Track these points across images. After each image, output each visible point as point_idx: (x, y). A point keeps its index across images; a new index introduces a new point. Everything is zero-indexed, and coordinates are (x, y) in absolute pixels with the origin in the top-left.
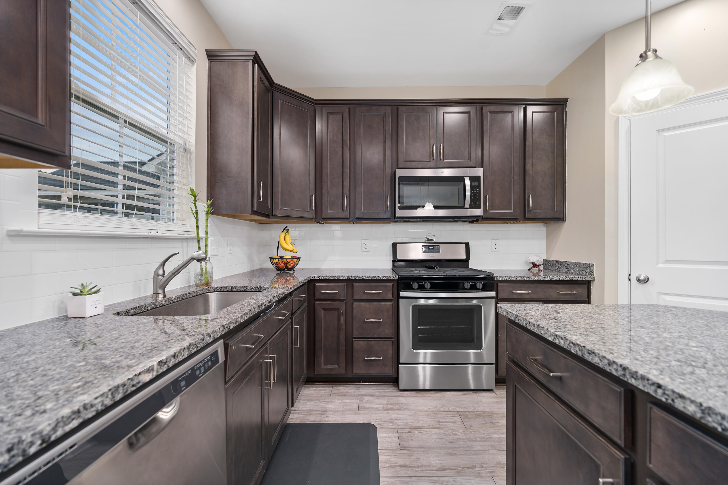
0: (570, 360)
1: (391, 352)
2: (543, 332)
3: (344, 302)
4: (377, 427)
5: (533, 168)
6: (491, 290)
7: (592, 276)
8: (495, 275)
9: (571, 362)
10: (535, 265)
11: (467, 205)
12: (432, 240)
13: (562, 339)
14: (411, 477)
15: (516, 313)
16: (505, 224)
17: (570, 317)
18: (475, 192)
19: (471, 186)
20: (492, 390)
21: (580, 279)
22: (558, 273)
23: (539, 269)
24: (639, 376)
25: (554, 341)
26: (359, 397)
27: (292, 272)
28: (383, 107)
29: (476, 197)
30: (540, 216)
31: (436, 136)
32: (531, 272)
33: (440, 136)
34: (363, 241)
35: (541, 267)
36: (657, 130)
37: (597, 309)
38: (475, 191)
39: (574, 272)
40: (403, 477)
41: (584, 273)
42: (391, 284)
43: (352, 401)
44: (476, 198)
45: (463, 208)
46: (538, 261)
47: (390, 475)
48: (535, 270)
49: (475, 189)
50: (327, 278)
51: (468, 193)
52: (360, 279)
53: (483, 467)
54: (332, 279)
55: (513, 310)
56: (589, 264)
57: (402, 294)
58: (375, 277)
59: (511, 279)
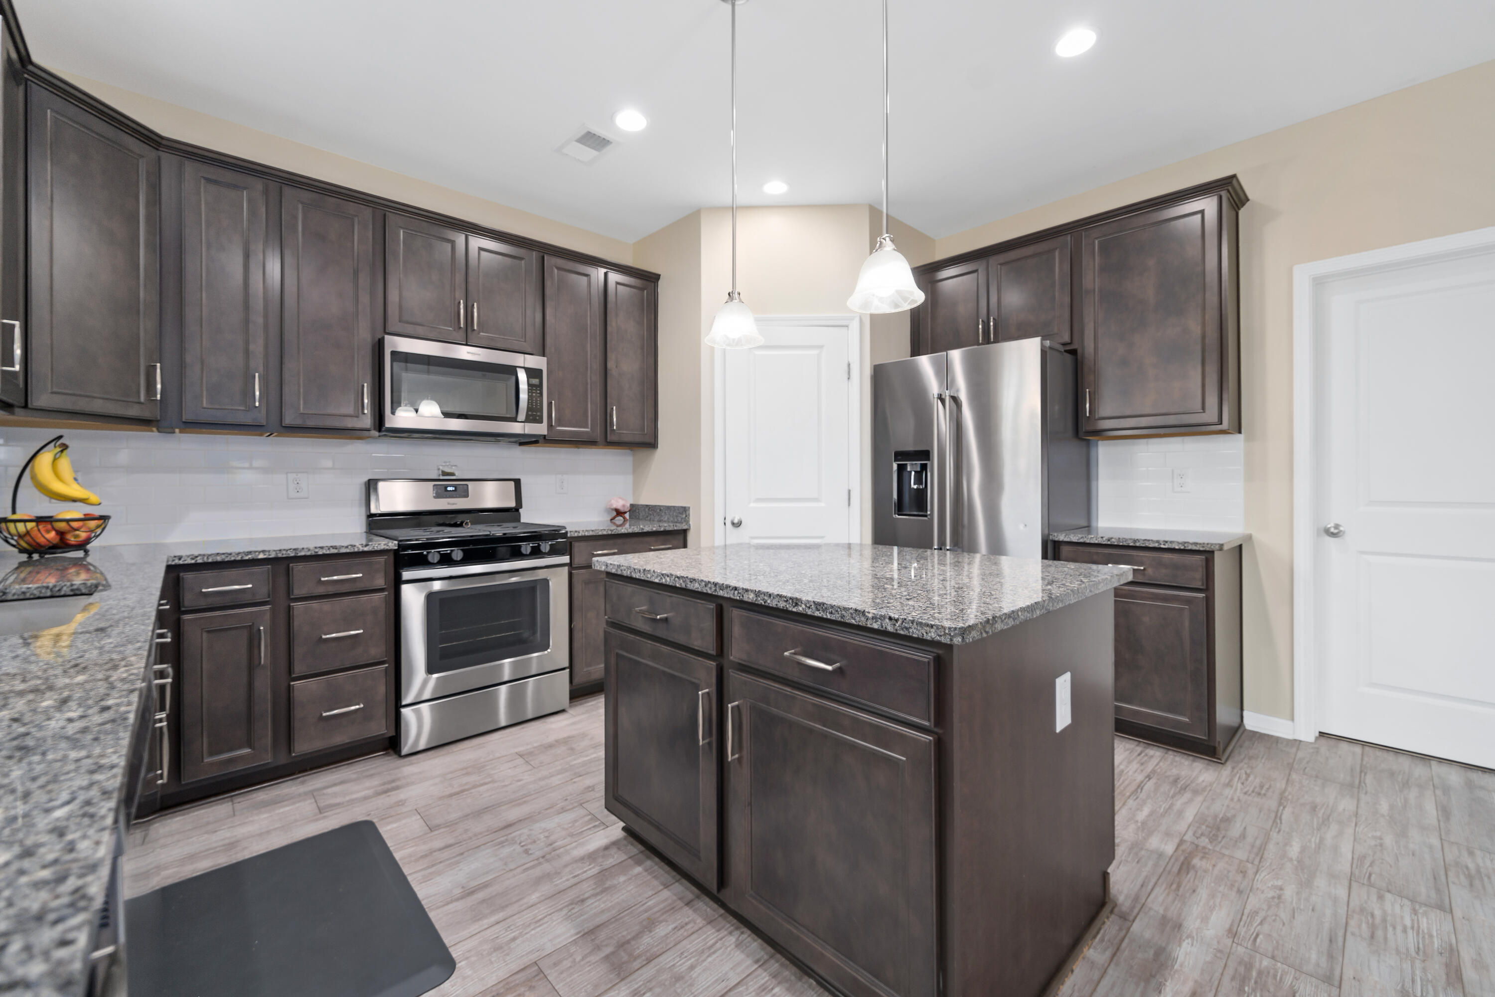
0: (675, 597)
1: (382, 689)
2: (649, 576)
3: (268, 607)
4: (375, 821)
5: (617, 367)
6: (563, 554)
7: (687, 522)
8: (568, 529)
9: (676, 598)
10: (619, 513)
11: (522, 416)
12: (453, 474)
13: (668, 576)
14: (462, 854)
15: (618, 564)
16: (576, 449)
17: (672, 560)
19: (529, 385)
20: (563, 711)
21: (675, 528)
22: (649, 523)
23: (624, 518)
24: (724, 586)
25: (661, 582)
26: (312, 794)
27: (80, 554)
28: (351, 203)
30: (626, 439)
31: (464, 286)
32: (614, 524)
33: (471, 287)
34: (292, 476)
35: (627, 516)
37: (695, 552)
39: (668, 518)
40: (448, 860)
41: (680, 519)
42: (382, 559)
43: (297, 805)
45: (514, 420)
46: (624, 506)
47: (425, 866)
48: (619, 520)
50: (219, 559)
51: (524, 396)
52: (309, 553)
53: (566, 800)
54: (233, 559)
55: (614, 561)
56: (685, 508)
57: (407, 575)
58: (347, 547)
59: (591, 533)
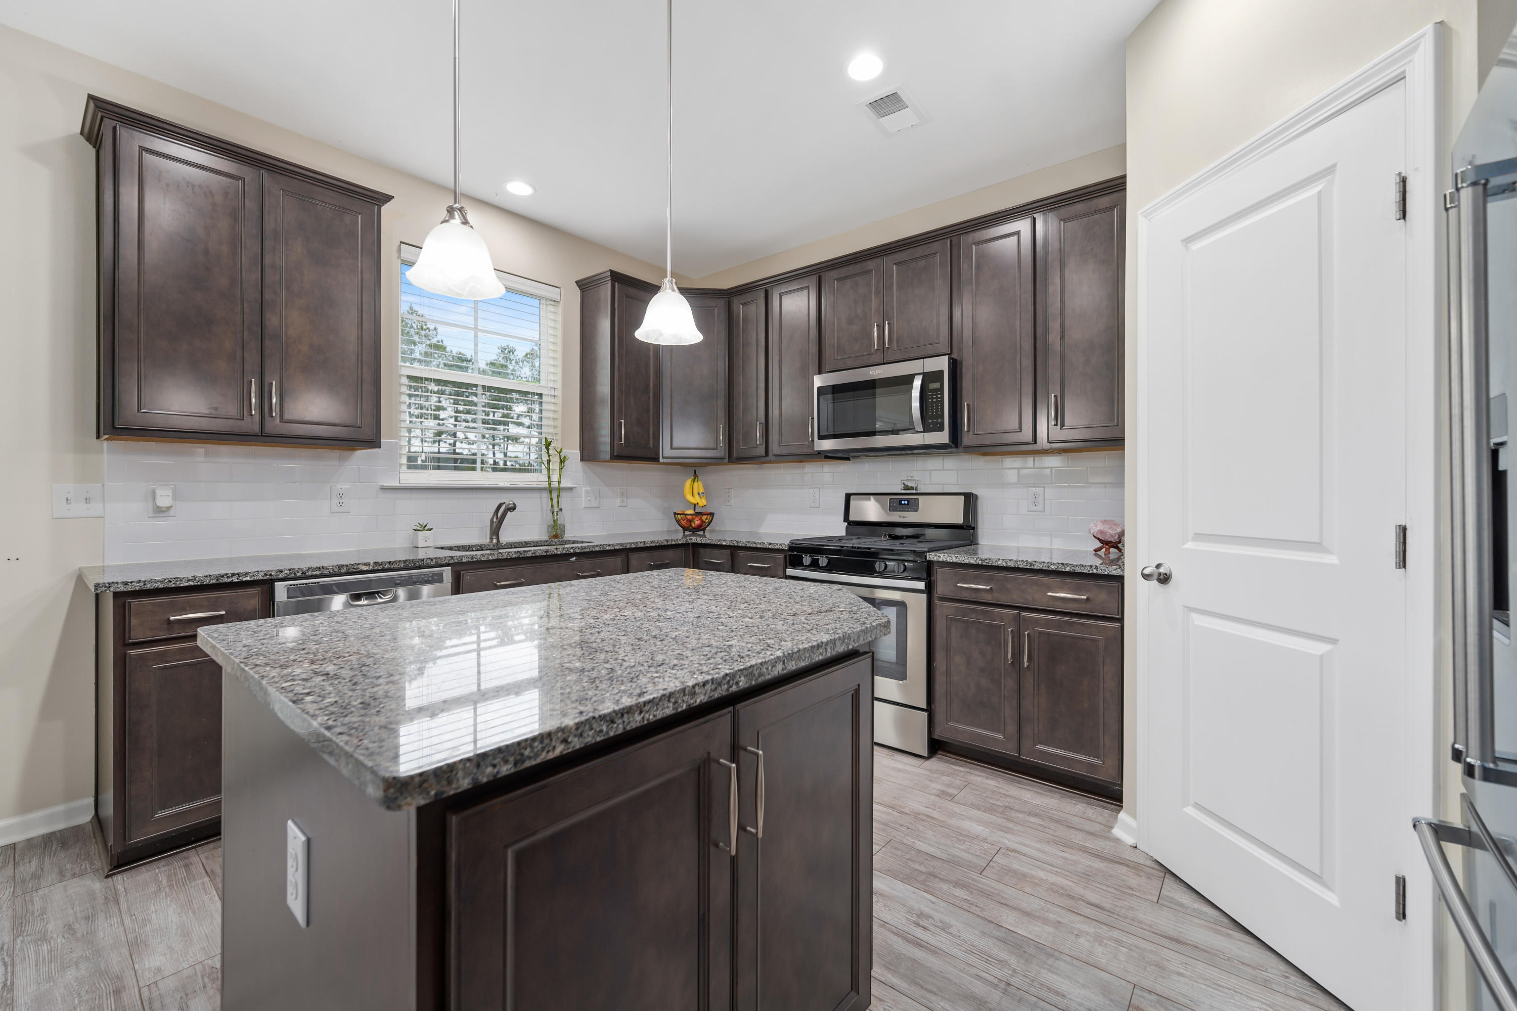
18: (935, 400)
29: (937, 409)
36: (1183, 241)
38: (935, 398)
44: (937, 411)
49: (935, 395)
